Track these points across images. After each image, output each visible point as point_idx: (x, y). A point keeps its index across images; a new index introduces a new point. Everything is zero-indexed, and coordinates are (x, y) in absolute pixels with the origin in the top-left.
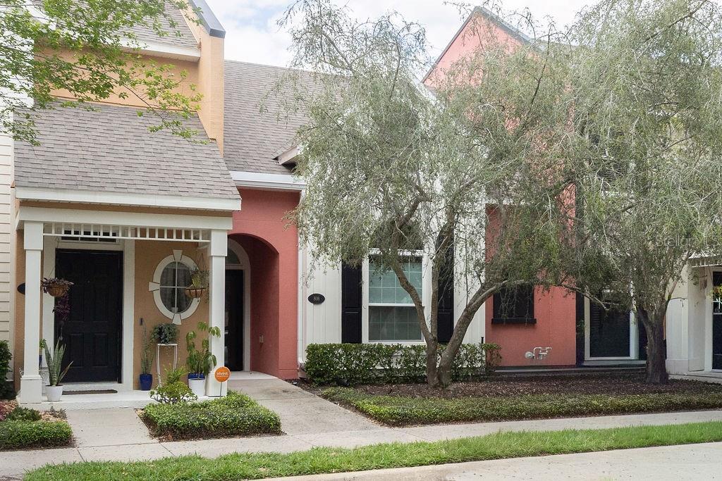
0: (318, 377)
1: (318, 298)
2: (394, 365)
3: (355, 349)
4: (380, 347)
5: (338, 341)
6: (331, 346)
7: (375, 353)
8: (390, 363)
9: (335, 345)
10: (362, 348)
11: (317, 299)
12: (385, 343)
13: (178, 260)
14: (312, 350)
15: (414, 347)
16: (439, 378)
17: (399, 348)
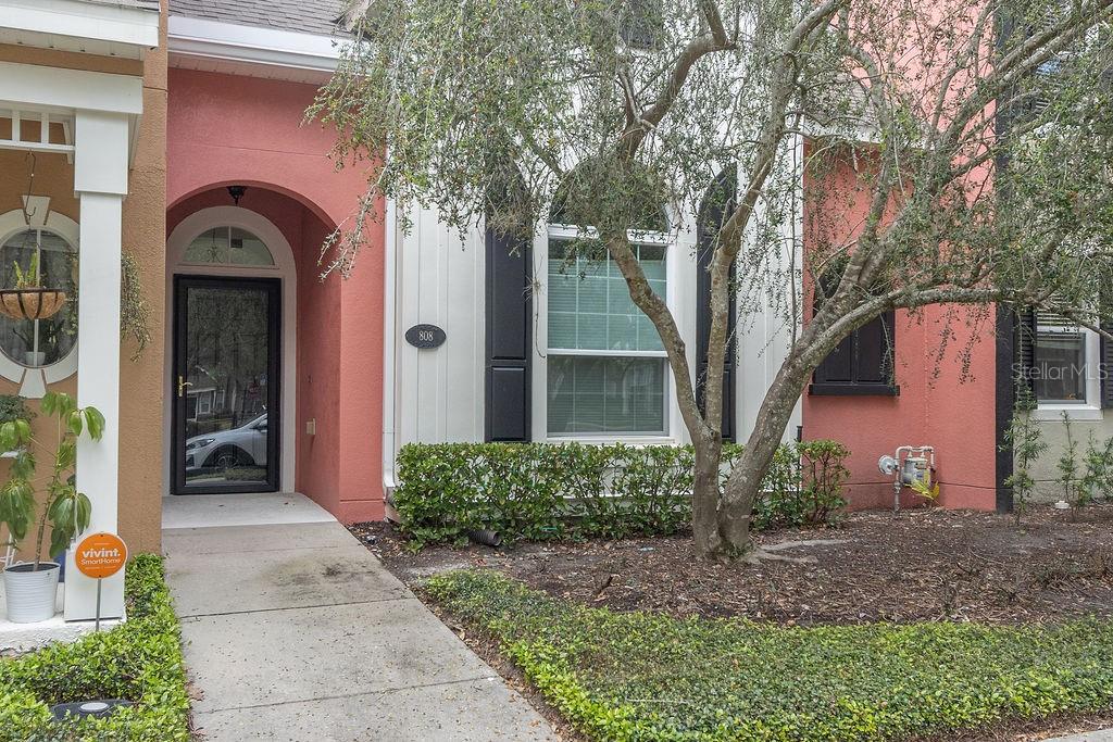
0: (423, 525)
1: (430, 336)
2: (606, 494)
3: (515, 456)
4: (575, 451)
5: (477, 437)
6: (456, 450)
7: (561, 465)
8: (596, 488)
9: (466, 447)
10: (532, 456)
11: (426, 338)
12: (585, 440)
13: (37, 224)
14: (411, 458)
15: (654, 452)
16: (722, 533)
17: (619, 452)
